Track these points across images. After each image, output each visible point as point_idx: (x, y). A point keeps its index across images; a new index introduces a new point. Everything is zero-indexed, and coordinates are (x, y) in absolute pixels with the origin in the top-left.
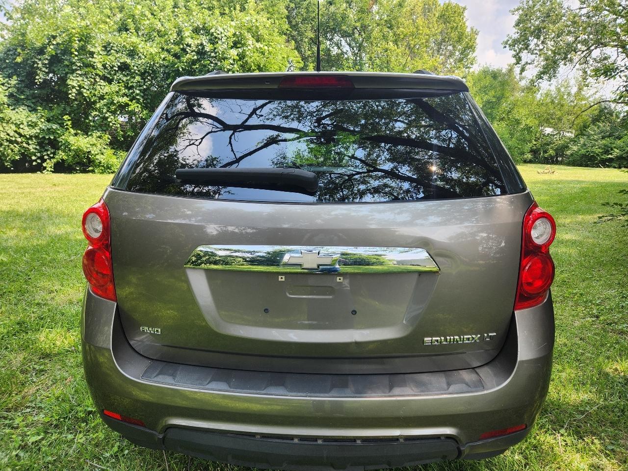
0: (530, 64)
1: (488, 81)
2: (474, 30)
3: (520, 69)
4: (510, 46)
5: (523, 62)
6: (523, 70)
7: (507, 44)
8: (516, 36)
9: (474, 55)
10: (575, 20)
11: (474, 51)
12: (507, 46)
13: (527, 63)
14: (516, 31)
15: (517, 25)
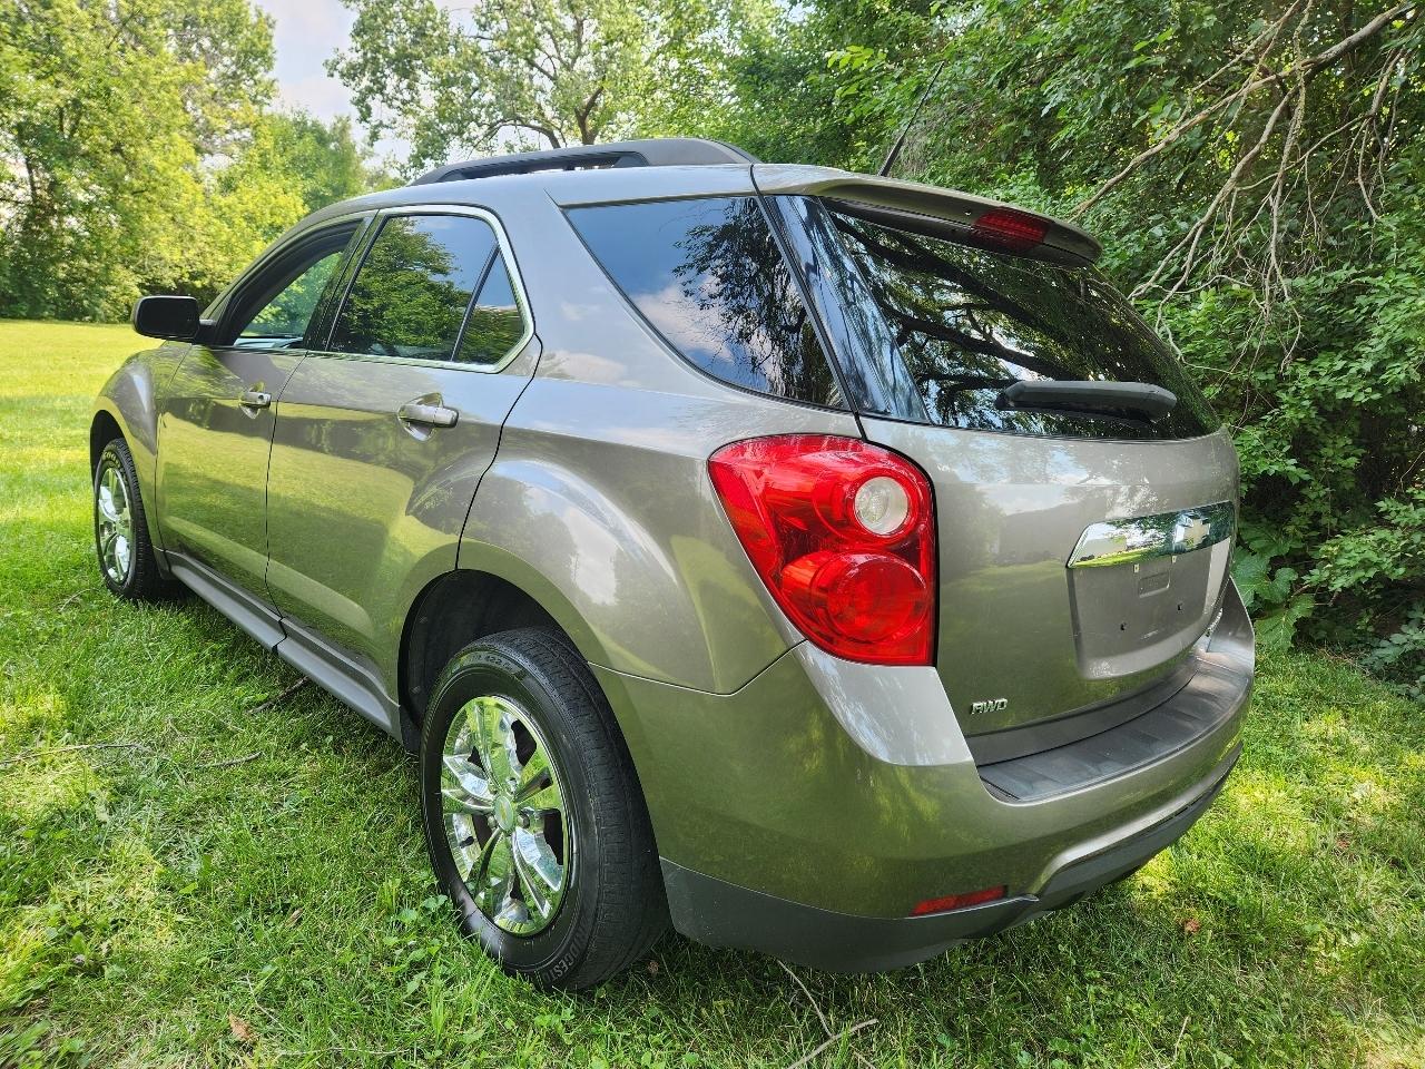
0: (387, 127)
1: (307, 146)
2: (264, 15)
3: (368, 133)
4: (343, 75)
5: (374, 120)
6: (374, 136)
7: (336, 69)
8: (357, 58)
9: (271, 76)
10: (477, 58)
11: (268, 63)
12: (337, 74)
13: (381, 124)
14: (354, 45)
15: (358, 33)
